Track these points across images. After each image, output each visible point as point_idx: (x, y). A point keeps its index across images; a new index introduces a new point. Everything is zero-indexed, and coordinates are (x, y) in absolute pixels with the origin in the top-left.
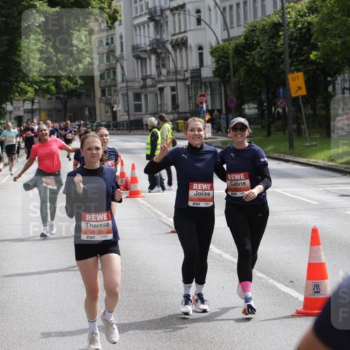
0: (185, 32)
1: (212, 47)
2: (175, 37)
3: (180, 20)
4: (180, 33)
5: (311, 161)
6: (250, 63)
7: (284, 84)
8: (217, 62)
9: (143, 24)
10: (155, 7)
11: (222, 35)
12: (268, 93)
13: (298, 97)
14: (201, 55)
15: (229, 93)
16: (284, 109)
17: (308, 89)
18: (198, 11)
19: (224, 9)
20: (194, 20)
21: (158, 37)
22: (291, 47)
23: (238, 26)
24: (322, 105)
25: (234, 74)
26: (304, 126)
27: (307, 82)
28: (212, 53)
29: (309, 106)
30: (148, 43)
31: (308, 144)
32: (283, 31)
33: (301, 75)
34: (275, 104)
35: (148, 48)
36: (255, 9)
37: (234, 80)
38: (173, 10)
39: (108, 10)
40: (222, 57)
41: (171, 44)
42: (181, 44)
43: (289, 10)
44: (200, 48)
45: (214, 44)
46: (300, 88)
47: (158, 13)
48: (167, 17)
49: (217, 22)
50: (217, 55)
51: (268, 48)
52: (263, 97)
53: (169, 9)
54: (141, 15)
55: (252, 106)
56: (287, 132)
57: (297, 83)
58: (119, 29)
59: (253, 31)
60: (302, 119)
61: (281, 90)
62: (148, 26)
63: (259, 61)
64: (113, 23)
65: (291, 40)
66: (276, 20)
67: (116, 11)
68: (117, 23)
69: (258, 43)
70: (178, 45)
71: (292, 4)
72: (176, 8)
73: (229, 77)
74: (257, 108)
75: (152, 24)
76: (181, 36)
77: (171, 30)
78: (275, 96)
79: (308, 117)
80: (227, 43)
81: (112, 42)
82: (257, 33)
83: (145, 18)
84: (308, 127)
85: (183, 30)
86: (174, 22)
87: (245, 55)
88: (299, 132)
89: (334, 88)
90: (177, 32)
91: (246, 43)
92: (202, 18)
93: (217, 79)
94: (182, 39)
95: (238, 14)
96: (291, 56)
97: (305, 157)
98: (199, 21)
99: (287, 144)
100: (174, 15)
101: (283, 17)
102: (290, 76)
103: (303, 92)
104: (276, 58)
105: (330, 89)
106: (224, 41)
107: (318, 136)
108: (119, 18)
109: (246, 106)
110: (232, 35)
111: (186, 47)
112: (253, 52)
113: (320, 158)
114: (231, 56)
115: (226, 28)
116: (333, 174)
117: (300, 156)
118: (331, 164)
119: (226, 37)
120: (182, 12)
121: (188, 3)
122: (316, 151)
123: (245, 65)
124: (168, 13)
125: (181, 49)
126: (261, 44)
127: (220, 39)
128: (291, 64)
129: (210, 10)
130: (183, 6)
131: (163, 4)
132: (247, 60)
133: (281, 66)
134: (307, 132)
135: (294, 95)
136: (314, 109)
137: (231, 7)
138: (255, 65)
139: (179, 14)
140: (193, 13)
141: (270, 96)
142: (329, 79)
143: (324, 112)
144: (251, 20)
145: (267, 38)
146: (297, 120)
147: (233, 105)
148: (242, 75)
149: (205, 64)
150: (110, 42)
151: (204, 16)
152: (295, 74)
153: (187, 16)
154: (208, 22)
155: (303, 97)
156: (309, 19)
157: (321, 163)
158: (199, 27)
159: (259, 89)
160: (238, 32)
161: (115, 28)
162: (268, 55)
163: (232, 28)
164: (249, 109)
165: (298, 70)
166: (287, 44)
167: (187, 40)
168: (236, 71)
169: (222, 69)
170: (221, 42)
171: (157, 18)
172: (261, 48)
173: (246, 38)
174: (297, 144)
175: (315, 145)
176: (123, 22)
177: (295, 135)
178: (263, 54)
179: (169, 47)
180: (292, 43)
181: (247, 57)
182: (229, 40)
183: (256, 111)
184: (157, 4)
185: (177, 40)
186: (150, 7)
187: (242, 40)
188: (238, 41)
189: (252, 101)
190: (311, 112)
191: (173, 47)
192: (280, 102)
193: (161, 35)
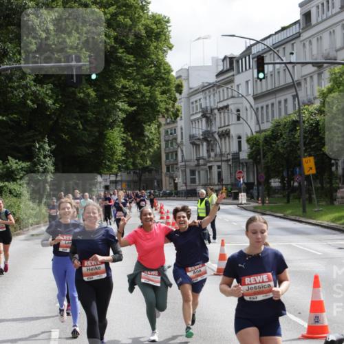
0: (228, 125)
1: (248, 137)
2: (221, 129)
3: (224, 117)
4: (224, 126)
5: (318, 222)
6: (275, 150)
7: (300, 165)
8: (251, 148)
9: (198, 119)
10: (207, 107)
11: (255, 128)
12: (288, 171)
13: (309, 175)
14: (240, 143)
15: (260, 170)
16: (300, 183)
17: (317, 169)
18: (238, 111)
19: (257, 109)
20: (235, 117)
21: (209, 129)
22: (305, 138)
23: (267, 121)
24: (328, 180)
25: (264, 157)
26: (314, 196)
27: (316, 164)
28: (248, 141)
29: (318, 181)
30: (201, 133)
31: (316, 210)
32: (300, 126)
33: (312, 159)
34: (293, 179)
35: (201, 137)
36: (280, 109)
37: (263, 161)
38: (219, 109)
39: (172, 109)
40: (256, 144)
41: (218, 133)
42: (225, 135)
43: (304, 111)
44: (240, 137)
45: (249, 135)
46: (311, 168)
47: (209, 111)
48: (215, 114)
49: (251, 118)
50: (251, 143)
51: (288, 138)
52: (285, 174)
53: (217, 108)
54: (196, 113)
55: (277, 180)
56: (301, 200)
57: (309, 165)
58: (180, 123)
59: (277, 126)
60: (312, 190)
61: (298, 170)
62: (202, 121)
63: (282, 148)
64: (175, 119)
65: (305, 133)
66: (294, 118)
67: (178, 110)
68: (179, 119)
69: (281, 135)
70: (223, 135)
71: (306, 107)
72: (222, 108)
73: (260, 159)
74: (280, 182)
75: (204, 120)
76: (225, 128)
77: (218, 124)
78: (293, 174)
79: (317, 189)
80: (258, 134)
81: (175, 132)
82: (281, 127)
83: (199, 115)
84: (317, 196)
85: (227, 124)
86: (221, 118)
87: (271, 144)
88: (310, 200)
89: (337, 168)
90: (223, 125)
91: (272, 135)
92: (241, 115)
93: (251, 160)
94: (226, 131)
95: (267, 113)
96: (305, 144)
97: (313, 219)
98: (239, 118)
99: (301, 209)
100: (220, 113)
101: (299, 116)
102: (304, 160)
103: (313, 171)
104: (294, 146)
105: (334, 169)
106: (257, 132)
107: (324, 203)
108: (180, 115)
109: (272, 181)
110: (262, 128)
111: (229, 137)
112: (278, 142)
113: (325, 220)
114: (261, 144)
115: (258, 123)
116: (334, 232)
117: (311, 218)
118: (332, 224)
119: (258, 129)
120: (226, 111)
121: (231, 104)
122: (322, 215)
123: (272, 151)
124: (216, 111)
125: (225, 138)
126: (284, 136)
127: (254, 131)
128: (305, 151)
129: (247, 110)
130: (227, 107)
131: (212, 105)
132: (273, 148)
133: (299, 152)
134: (316, 200)
135: (307, 173)
136: (322, 183)
137: (262, 108)
138: (279, 151)
139: (224, 113)
140: (234, 112)
141: (290, 173)
142: (333, 161)
143: (328, 185)
144: (276, 117)
145: (288, 131)
146: (309, 192)
147: (262, 180)
148: (270, 157)
149: (243, 149)
150: (173, 132)
151: (243, 114)
152: (308, 158)
153: (230, 114)
154: (245, 118)
155: (313, 175)
156: (318, 118)
157: (325, 223)
158: (239, 122)
159: (281, 169)
160: (267, 126)
161: (177, 122)
162: (289, 143)
163: (263, 123)
164: (275, 182)
165: (310, 155)
166: (302, 136)
167: (229, 132)
168: (265, 155)
169: (255, 153)
170: (254, 134)
171: (208, 115)
172: (284, 138)
173: (273, 131)
174: (308, 209)
175: (321, 210)
176: (183, 118)
177: (307, 202)
178: (285, 143)
179: (217, 137)
180: (306, 135)
181: (273, 145)
182: (260, 132)
183: (280, 184)
184: (208, 105)
185: (222, 131)
186: (203, 106)
187: (269, 133)
188: (266, 134)
189: (277, 176)
190: (319, 185)
191: (219, 136)
192: (297, 178)
193: (211, 128)
